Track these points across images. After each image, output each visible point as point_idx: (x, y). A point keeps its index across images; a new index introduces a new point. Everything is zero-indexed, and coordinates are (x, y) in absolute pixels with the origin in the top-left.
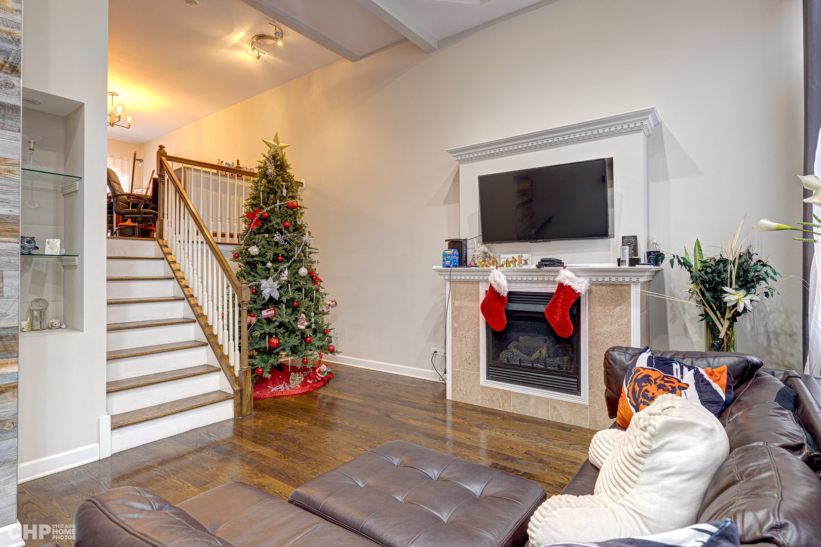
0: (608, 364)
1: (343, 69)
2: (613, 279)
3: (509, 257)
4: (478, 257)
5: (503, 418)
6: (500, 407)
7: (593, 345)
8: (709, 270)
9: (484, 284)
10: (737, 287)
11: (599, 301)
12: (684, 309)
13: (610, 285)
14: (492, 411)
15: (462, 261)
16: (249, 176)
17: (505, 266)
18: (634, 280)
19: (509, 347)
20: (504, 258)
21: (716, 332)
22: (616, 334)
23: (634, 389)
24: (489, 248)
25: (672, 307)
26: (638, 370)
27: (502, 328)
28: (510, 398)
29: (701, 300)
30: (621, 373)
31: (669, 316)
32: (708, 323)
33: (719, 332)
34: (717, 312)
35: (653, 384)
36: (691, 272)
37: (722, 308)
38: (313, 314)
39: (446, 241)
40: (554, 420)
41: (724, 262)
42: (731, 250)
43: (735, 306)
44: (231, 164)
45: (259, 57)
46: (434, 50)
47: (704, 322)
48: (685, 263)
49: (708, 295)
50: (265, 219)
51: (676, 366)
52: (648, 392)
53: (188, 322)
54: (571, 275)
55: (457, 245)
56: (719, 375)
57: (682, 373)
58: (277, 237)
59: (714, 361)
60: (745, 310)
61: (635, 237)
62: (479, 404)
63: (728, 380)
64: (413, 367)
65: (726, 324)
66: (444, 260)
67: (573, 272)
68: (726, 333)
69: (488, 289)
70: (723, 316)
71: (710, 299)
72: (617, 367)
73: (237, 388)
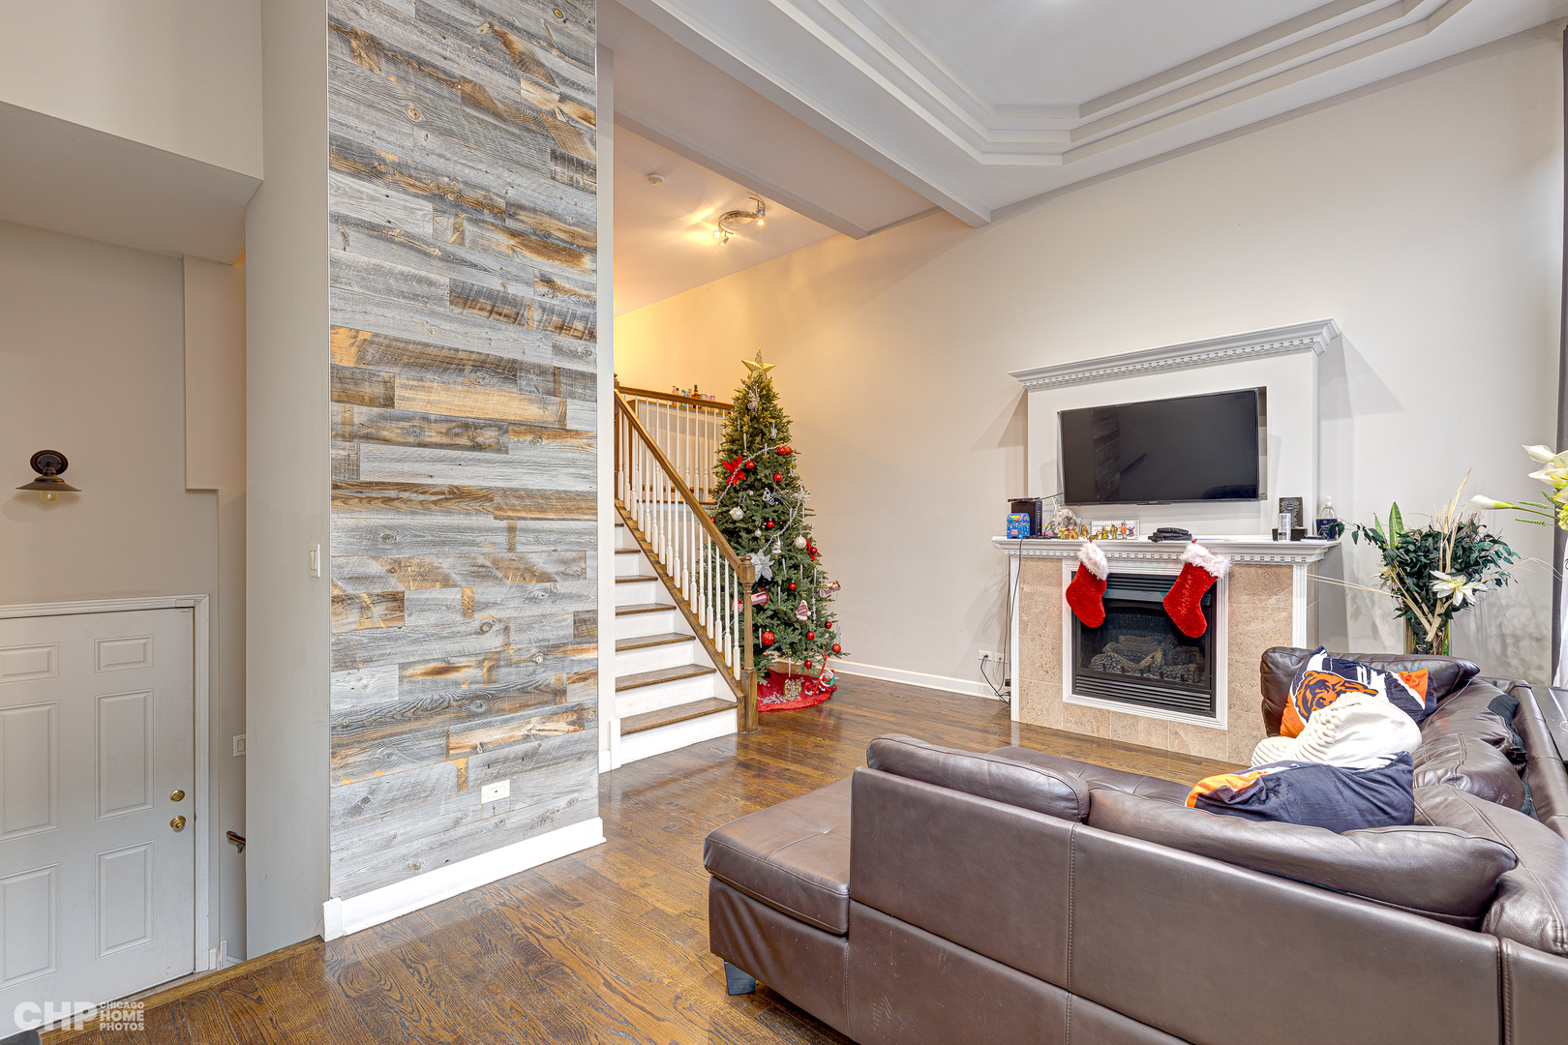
0: (1266, 669)
1: (839, 249)
2: (1267, 558)
3: (1108, 525)
4: (1059, 524)
5: (1099, 745)
6: (1093, 732)
7: (1236, 648)
8: (1411, 547)
9: (1069, 562)
10: (1454, 571)
11: (1244, 589)
12: (1372, 601)
13: (1261, 566)
14: (1082, 737)
15: (1035, 530)
16: (712, 407)
17: (1100, 537)
18: (1298, 559)
19: (1104, 649)
20: (1096, 527)
21: (1421, 633)
22: (1271, 633)
23: (1304, 696)
24: (1074, 512)
25: (1354, 598)
26: (1311, 675)
27: (1099, 623)
28: (1109, 719)
29: (1399, 589)
30: (1285, 679)
31: (1350, 610)
32: (1409, 620)
33: (1426, 633)
34: (1423, 605)
35: (1331, 691)
36: (1384, 550)
37: (1431, 601)
38: (814, 600)
39: (1009, 501)
40: (1175, 749)
41: (1434, 536)
42: (1445, 517)
43: (1449, 598)
44: (687, 390)
45: (726, 240)
46: (986, 224)
47: (1402, 619)
48: (1374, 537)
49: (1409, 581)
50: (748, 471)
51: (1360, 671)
52: (1324, 699)
53: (663, 609)
54: (1204, 552)
55: (1027, 507)
56: (1417, 681)
57: (1369, 677)
58: (767, 496)
59: (1412, 665)
60: (1465, 603)
61: (1300, 500)
62: (1061, 727)
63: (1429, 686)
64: (952, 677)
65: (1437, 621)
66: (1009, 529)
67: (1207, 548)
68: (1436, 634)
69: (1077, 569)
70: (1432, 612)
71: (1413, 588)
72: (1280, 673)
73: (740, 695)
